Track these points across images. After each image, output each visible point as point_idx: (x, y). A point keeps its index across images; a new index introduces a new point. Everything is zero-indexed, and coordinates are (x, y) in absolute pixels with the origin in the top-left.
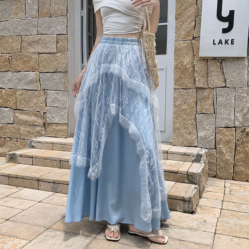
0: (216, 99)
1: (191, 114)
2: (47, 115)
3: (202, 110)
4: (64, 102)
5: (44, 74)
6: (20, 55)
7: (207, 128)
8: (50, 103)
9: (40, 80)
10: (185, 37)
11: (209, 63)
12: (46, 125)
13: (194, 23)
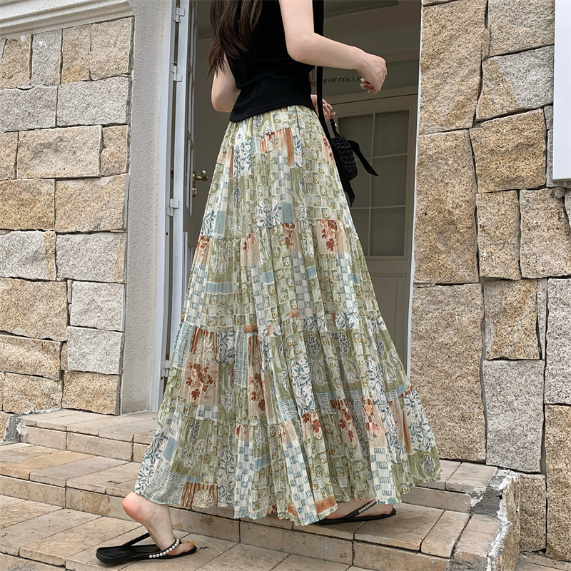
0: (545, 314)
1: (466, 358)
2: (69, 349)
3: (501, 346)
4: (113, 313)
5: (67, 236)
6: (11, 184)
7: (515, 404)
8: (77, 316)
9: (56, 252)
10: (449, 120)
11: (522, 201)
12: (67, 376)
13: (477, 79)
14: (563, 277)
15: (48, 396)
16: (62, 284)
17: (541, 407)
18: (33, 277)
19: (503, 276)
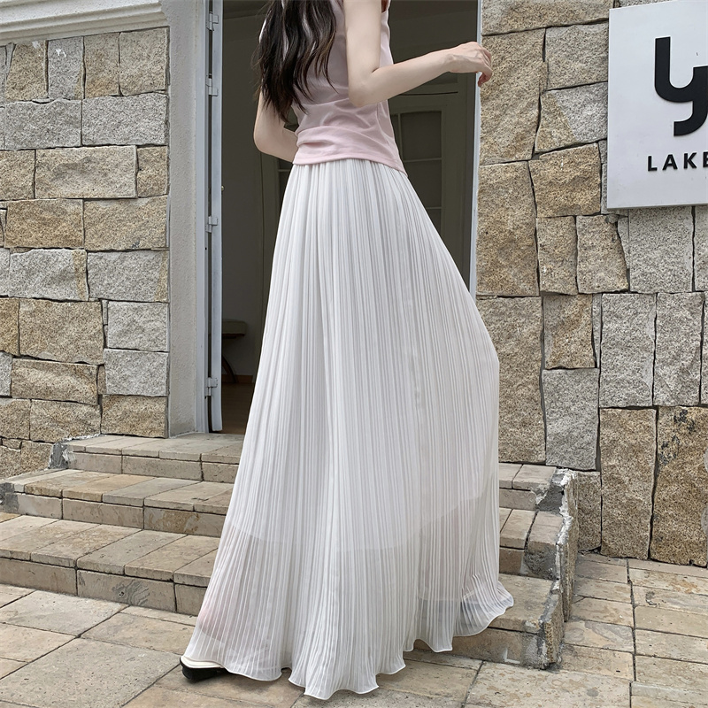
0: (599, 326)
1: (526, 368)
2: (107, 372)
3: (559, 356)
4: (157, 334)
5: (100, 254)
6: (30, 203)
7: (573, 409)
8: (115, 338)
9: (87, 272)
10: (509, 151)
11: (579, 225)
12: (105, 401)
13: (536, 112)
14: (616, 292)
15: (84, 422)
16: (96, 304)
17: (597, 411)
18: (61, 298)
19: (562, 291)
